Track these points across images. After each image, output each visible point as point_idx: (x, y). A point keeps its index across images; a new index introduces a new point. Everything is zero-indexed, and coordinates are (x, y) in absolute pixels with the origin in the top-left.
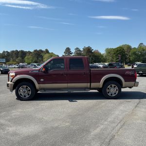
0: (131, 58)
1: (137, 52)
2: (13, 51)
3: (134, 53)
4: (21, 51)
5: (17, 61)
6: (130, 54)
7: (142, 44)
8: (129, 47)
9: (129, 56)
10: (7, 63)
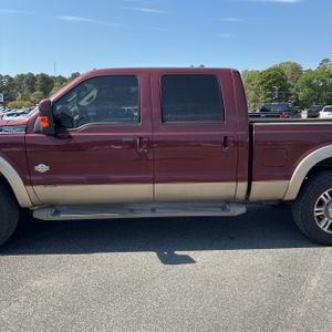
0: (301, 95)
1: (315, 81)
2: (22, 77)
3: (309, 84)
4: (42, 75)
5: (32, 99)
6: (299, 85)
7: (327, 60)
8: (297, 69)
9: (297, 90)
10: (9, 104)
